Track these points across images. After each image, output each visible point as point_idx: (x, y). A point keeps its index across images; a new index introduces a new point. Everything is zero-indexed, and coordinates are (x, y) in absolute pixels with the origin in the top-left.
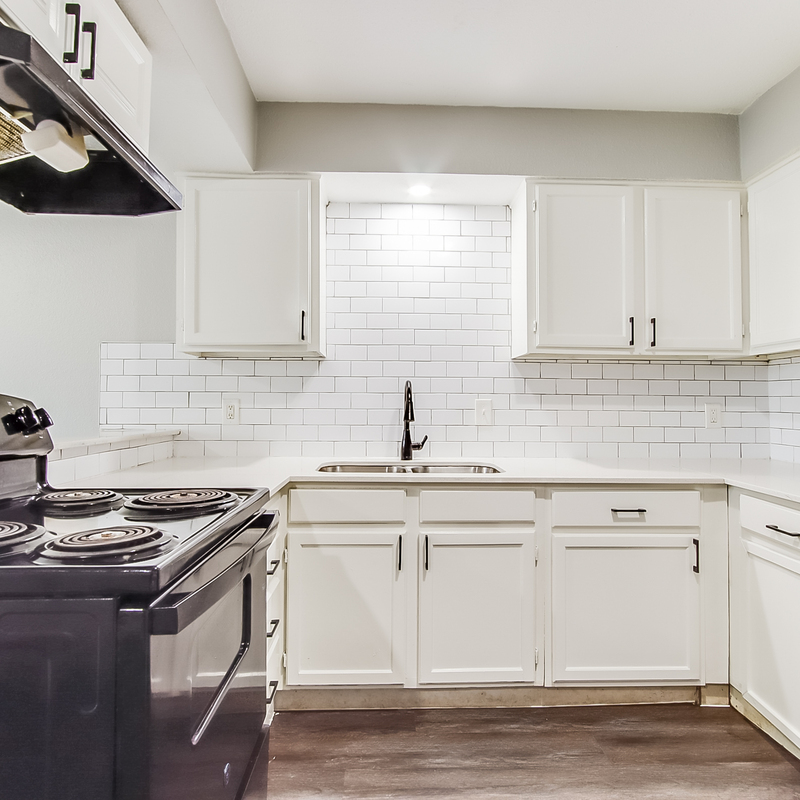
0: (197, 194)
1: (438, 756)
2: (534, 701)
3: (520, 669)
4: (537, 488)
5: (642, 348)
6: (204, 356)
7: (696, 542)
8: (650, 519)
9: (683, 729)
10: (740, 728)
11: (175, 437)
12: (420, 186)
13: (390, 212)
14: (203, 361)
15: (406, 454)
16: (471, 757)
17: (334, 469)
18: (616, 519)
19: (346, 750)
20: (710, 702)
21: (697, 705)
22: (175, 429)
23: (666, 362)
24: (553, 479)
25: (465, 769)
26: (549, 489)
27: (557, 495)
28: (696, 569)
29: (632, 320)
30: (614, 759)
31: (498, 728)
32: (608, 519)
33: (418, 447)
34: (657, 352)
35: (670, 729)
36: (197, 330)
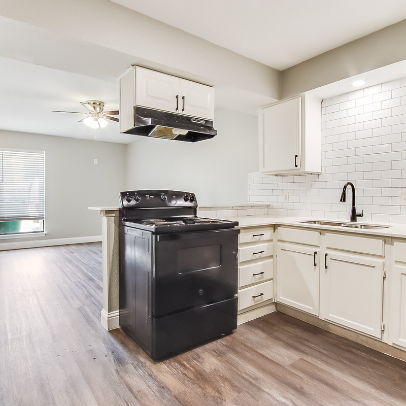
0: (264, 115)
1: (314, 344)
2: (386, 351)
3: (373, 330)
4: (386, 239)
6: (276, 175)
11: (268, 206)
12: (357, 81)
13: (352, 97)
14: (277, 177)
15: (353, 219)
16: (327, 351)
17: (315, 222)
19: (285, 328)
22: (267, 204)
24: (392, 234)
25: (319, 352)
26: (393, 240)
27: (396, 243)
31: (354, 350)
33: (361, 216)
36: (264, 167)
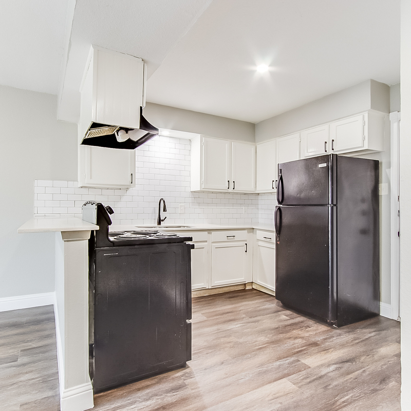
2: (205, 294)
4: (208, 231)
5: (231, 190)
7: (246, 244)
8: (236, 238)
9: (243, 294)
10: (255, 291)
15: (159, 223)
18: (228, 239)
20: (248, 288)
21: (245, 289)
23: (237, 193)
26: (211, 231)
28: (246, 251)
29: (229, 181)
30: (230, 301)
32: (226, 239)
33: (163, 220)
34: (234, 191)
35: (241, 294)
